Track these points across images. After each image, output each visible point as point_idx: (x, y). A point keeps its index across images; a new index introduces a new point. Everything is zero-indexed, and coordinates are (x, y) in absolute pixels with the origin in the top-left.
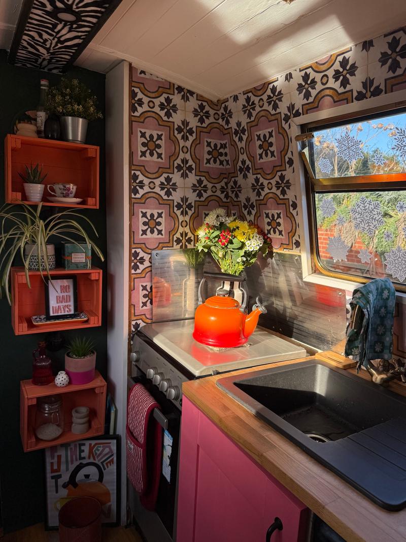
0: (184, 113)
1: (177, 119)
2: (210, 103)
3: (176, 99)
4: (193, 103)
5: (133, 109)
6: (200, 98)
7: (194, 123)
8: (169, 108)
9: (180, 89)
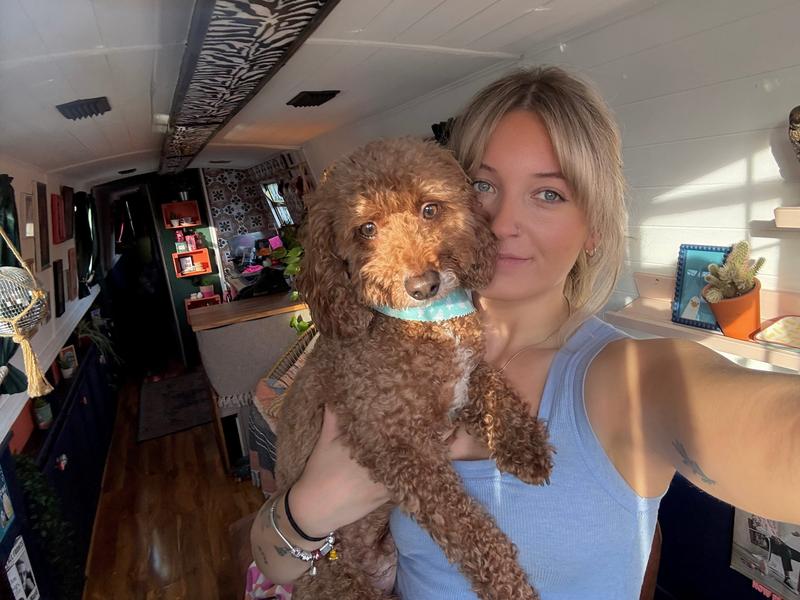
0: (231, 179)
1: (228, 182)
2: (242, 171)
3: (226, 175)
4: (234, 174)
5: (207, 184)
6: (236, 171)
7: (236, 181)
8: (223, 179)
9: (226, 170)
